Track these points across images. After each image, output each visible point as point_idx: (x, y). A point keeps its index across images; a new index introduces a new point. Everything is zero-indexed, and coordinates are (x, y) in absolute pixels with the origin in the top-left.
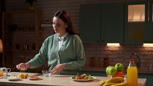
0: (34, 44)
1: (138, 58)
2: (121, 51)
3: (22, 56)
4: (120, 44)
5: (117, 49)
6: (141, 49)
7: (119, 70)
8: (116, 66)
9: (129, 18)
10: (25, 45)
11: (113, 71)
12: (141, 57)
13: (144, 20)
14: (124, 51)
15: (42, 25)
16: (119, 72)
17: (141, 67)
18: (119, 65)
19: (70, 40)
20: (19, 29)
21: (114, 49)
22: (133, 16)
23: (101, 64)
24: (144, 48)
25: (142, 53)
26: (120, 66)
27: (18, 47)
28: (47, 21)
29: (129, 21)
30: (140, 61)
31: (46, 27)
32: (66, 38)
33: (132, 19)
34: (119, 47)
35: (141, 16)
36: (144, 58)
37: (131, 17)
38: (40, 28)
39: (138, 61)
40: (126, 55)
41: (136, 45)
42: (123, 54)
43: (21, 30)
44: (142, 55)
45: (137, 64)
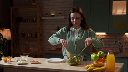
0: (36, 33)
1: (121, 44)
2: (107, 39)
3: (27, 43)
4: (106, 33)
5: (104, 37)
6: (123, 37)
7: (100, 57)
8: (99, 53)
9: (114, 12)
10: (29, 34)
11: (95, 57)
12: (124, 44)
13: (126, 13)
14: (109, 39)
15: (43, 18)
16: (100, 58)
17: (123, 52)
18: (100, 53)
20: (24, 21)
21: (101, 37)
22: (116, 10)
23: (91, 49)
25: (125, 41)
26: (102, 53)
27: (23, 35)
28: (47, 14)
29: (113, 14)
30: (122, 47)
31: (46, 19)
33: (116, 13)
34: (105, 36)
35: (123, 10)
37: (115, 11)
38: (41, 20)
40: (111, 42)
41: (119, 34)
42: (109, 41)
43: (26, 21)
45: (120, 50)
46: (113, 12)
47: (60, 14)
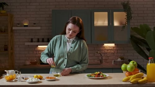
1: (101, 55)
6: (102, 49)
12: (103, 55)
13: (107, 25)
15: (14, 28)
17: (103, 63)
19: (79, 42)
24: (104, 47)
25: (103, 52)
28: (19, 24)
29: (95, 25)
30: (102, 58)
32: (75, 41)
33: (97, 24)
35: (104, 21)
36: (104, 56)
38: (12, 31)
39: (101, 58)
41: (98, 45)
44: (102, 53)
45: (100, 61)
46: (95, 23)
47: (35, 24)
